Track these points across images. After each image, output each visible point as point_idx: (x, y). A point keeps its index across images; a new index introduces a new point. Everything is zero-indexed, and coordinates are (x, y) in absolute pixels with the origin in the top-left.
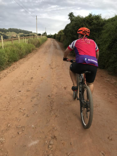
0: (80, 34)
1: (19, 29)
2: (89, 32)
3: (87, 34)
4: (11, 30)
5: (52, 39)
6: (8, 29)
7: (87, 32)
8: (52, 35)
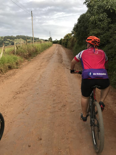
0: (89, 43)
1: (27, 36)
2: (99, 42)
3: (97, 44)
4: (18, 37)
5: (58, 45)
6: (16, 36)
7: (97, 42)
8: (58, 41)
